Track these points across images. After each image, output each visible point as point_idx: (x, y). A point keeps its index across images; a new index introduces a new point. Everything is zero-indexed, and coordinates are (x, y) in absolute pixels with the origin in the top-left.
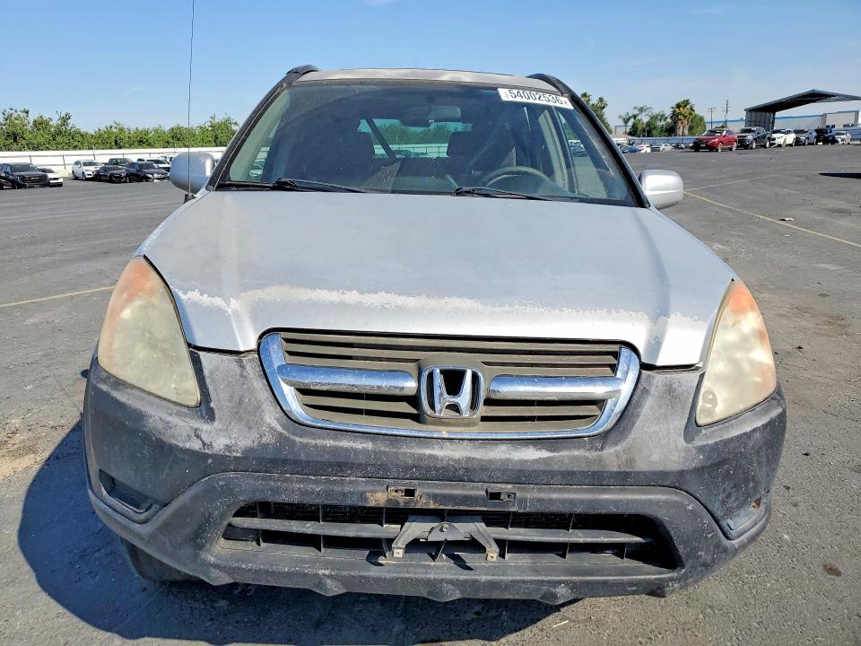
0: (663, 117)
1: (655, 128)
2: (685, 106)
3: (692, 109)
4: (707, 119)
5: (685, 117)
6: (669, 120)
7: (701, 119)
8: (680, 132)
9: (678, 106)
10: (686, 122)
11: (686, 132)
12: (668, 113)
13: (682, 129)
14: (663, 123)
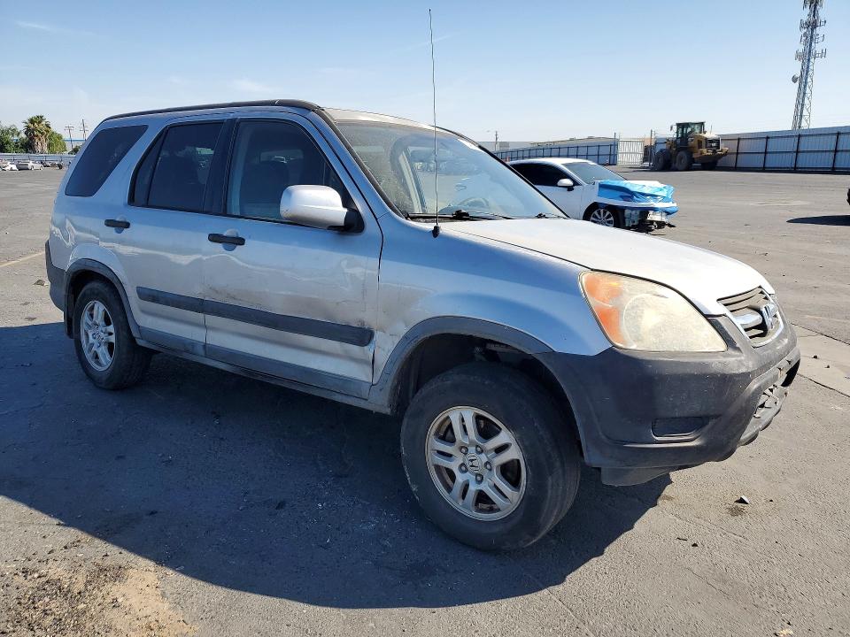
0: (14, 131)
1: (8, 143)
2: (40, 122)
3: (48, 126)
4: (66, 136)
5: (42, 134)
6: (23, 136)
7: (60, 137)
8: (39, 148)
9: (32, 121)
10: (43, 139)
11: (46, 149)
12: (21, 127)
13: (41, 145)
14: (16, 138)
